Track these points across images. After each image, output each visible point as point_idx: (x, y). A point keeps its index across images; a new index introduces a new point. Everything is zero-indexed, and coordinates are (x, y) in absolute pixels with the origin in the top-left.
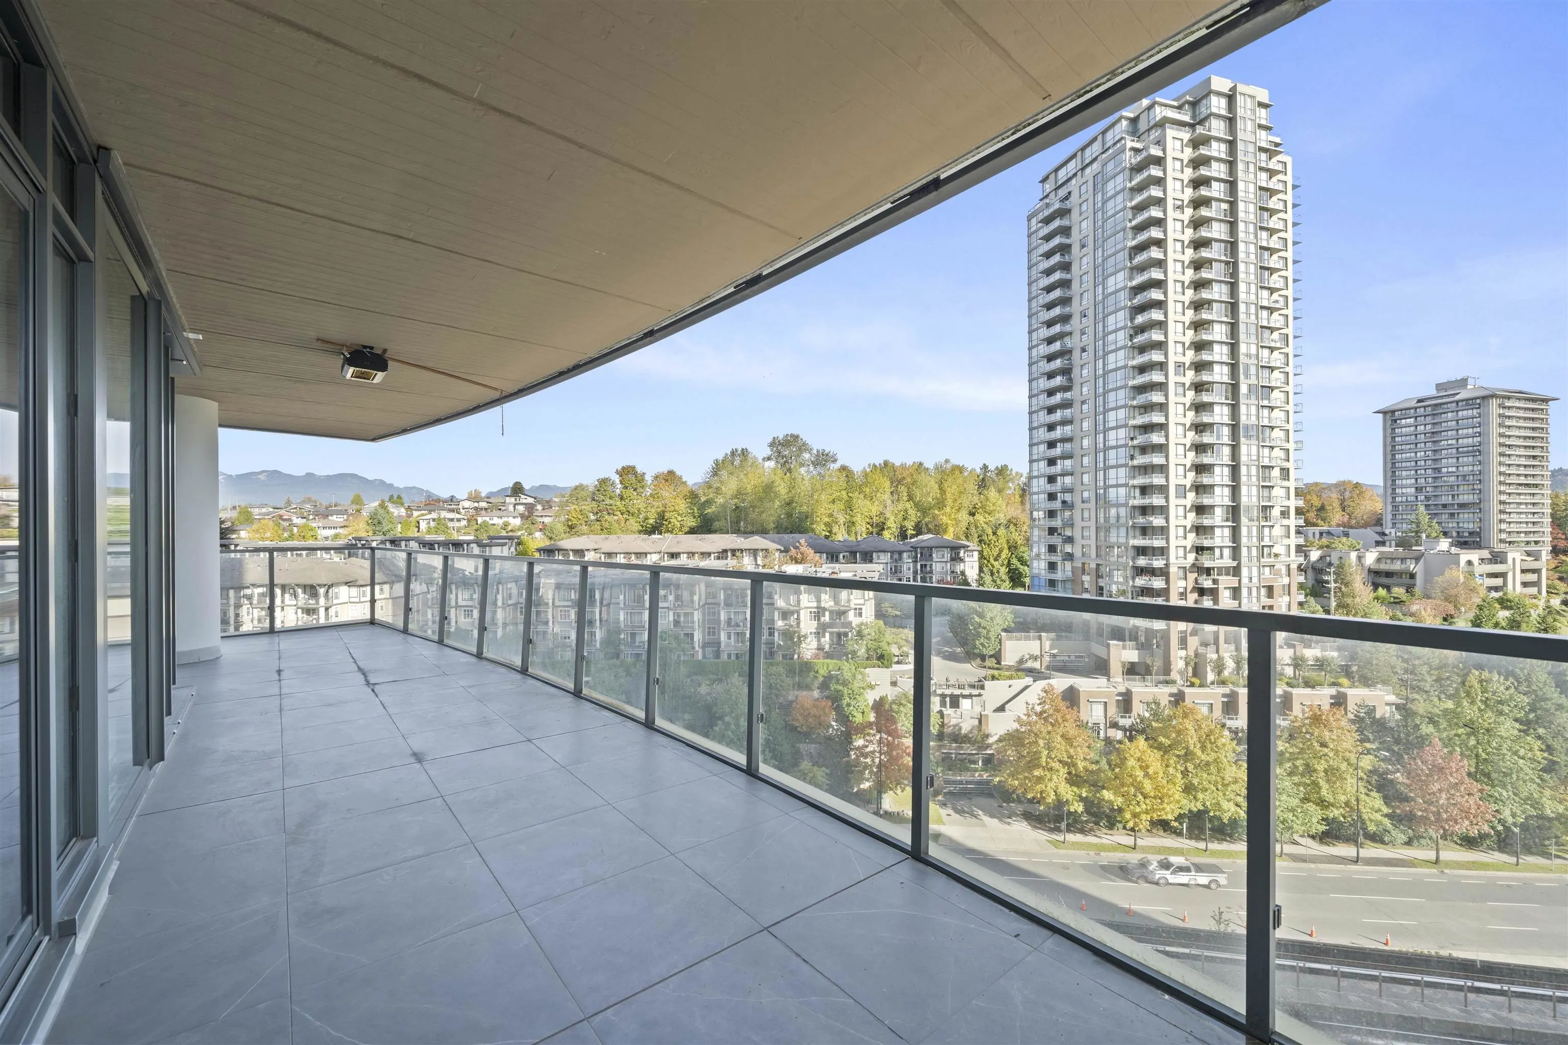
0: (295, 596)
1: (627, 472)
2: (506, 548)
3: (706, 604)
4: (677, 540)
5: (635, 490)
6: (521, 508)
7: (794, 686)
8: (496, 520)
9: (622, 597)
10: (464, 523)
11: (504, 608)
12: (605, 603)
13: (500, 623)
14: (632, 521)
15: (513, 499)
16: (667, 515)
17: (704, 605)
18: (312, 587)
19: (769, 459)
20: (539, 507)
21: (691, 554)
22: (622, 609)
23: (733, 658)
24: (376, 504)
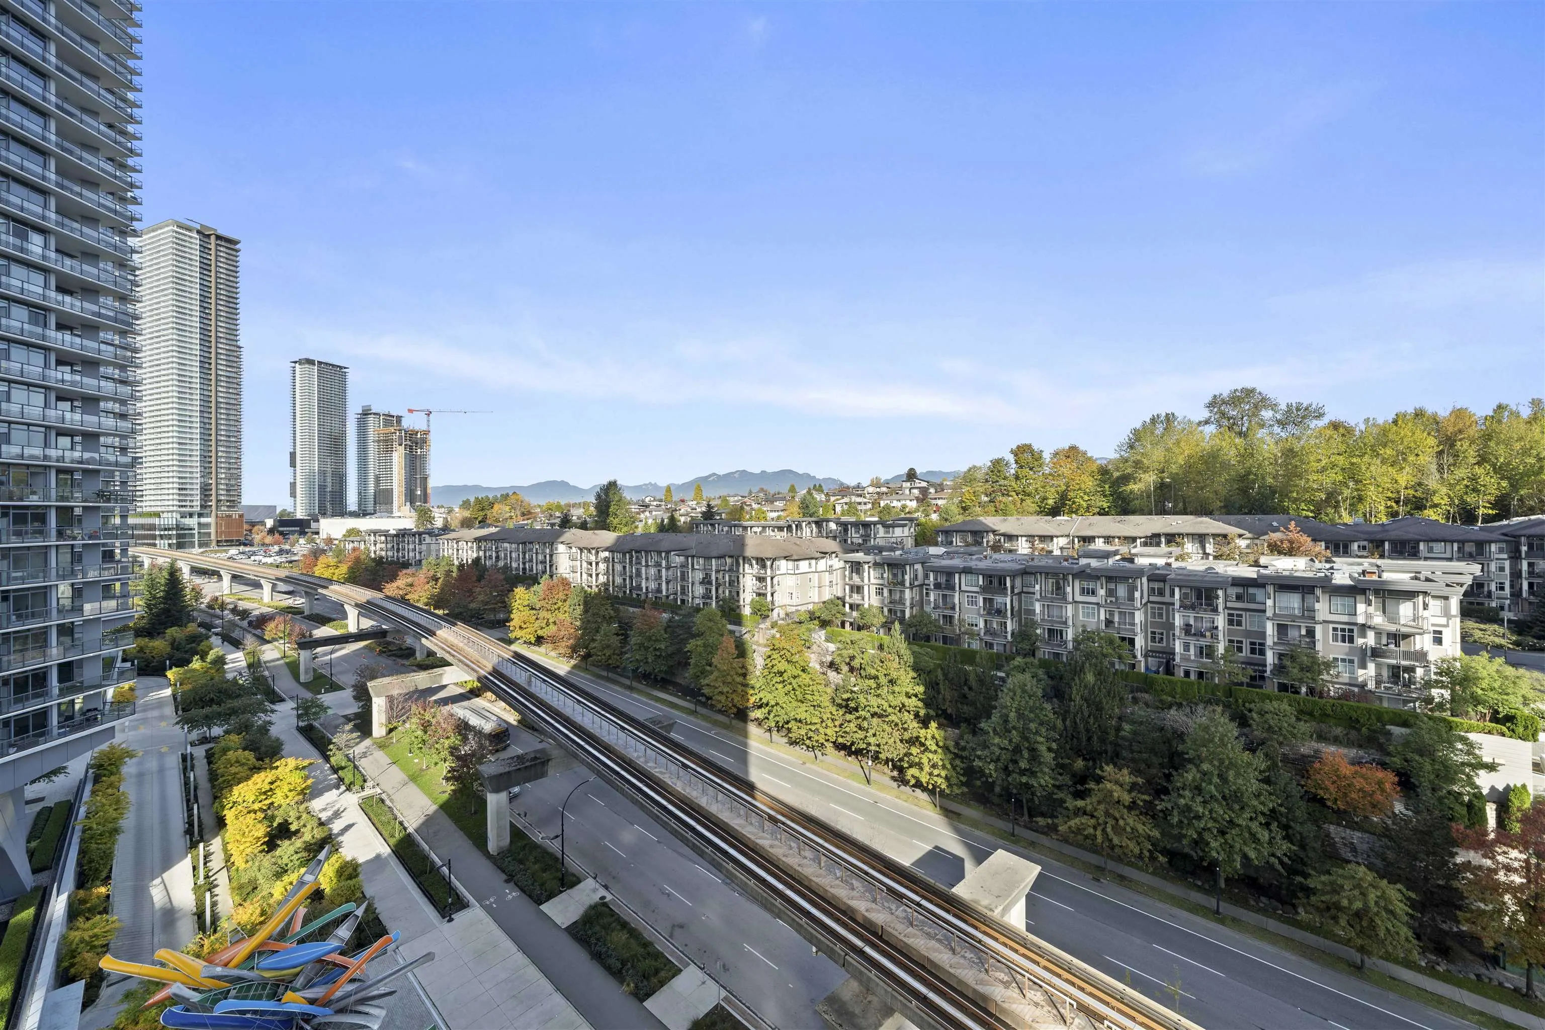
0: (751, 565)
1: (1023, 452)
2: (906, 529)
3: (1149, 601)
4: (1088, 522)
5: (1031, 469)
6: (916, 492)
7: (1311, 736)
8: (895, 504)
9: (1037, 587)
10: (869, 506)
11: (911, 589)
12: (1016, 591)
13: (908, 603)
14: (1029, 501)
15: (908, 484)
16: (1071, 494)
17: (1146, 604)
18: (762, 560)
19: (1207, 422)
20: (932, 490)
21: (1108, 539)
22: (1038, 600)
23: (1193, 677)
24: (805, 492)
